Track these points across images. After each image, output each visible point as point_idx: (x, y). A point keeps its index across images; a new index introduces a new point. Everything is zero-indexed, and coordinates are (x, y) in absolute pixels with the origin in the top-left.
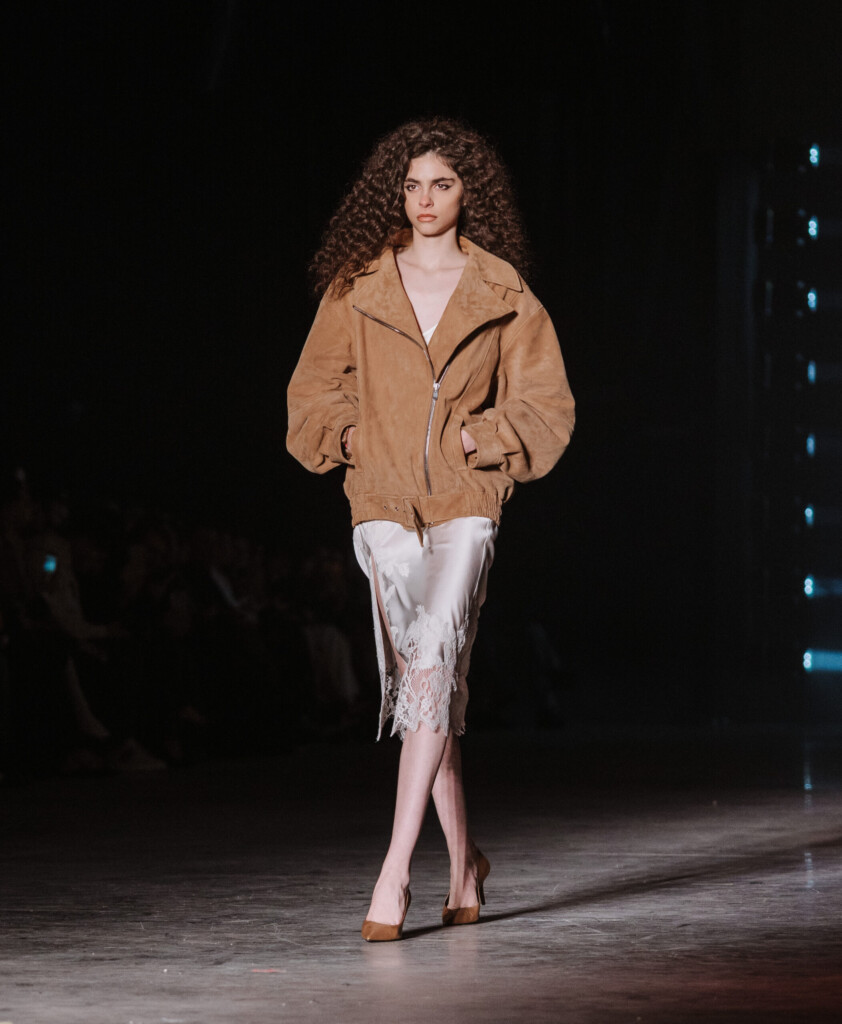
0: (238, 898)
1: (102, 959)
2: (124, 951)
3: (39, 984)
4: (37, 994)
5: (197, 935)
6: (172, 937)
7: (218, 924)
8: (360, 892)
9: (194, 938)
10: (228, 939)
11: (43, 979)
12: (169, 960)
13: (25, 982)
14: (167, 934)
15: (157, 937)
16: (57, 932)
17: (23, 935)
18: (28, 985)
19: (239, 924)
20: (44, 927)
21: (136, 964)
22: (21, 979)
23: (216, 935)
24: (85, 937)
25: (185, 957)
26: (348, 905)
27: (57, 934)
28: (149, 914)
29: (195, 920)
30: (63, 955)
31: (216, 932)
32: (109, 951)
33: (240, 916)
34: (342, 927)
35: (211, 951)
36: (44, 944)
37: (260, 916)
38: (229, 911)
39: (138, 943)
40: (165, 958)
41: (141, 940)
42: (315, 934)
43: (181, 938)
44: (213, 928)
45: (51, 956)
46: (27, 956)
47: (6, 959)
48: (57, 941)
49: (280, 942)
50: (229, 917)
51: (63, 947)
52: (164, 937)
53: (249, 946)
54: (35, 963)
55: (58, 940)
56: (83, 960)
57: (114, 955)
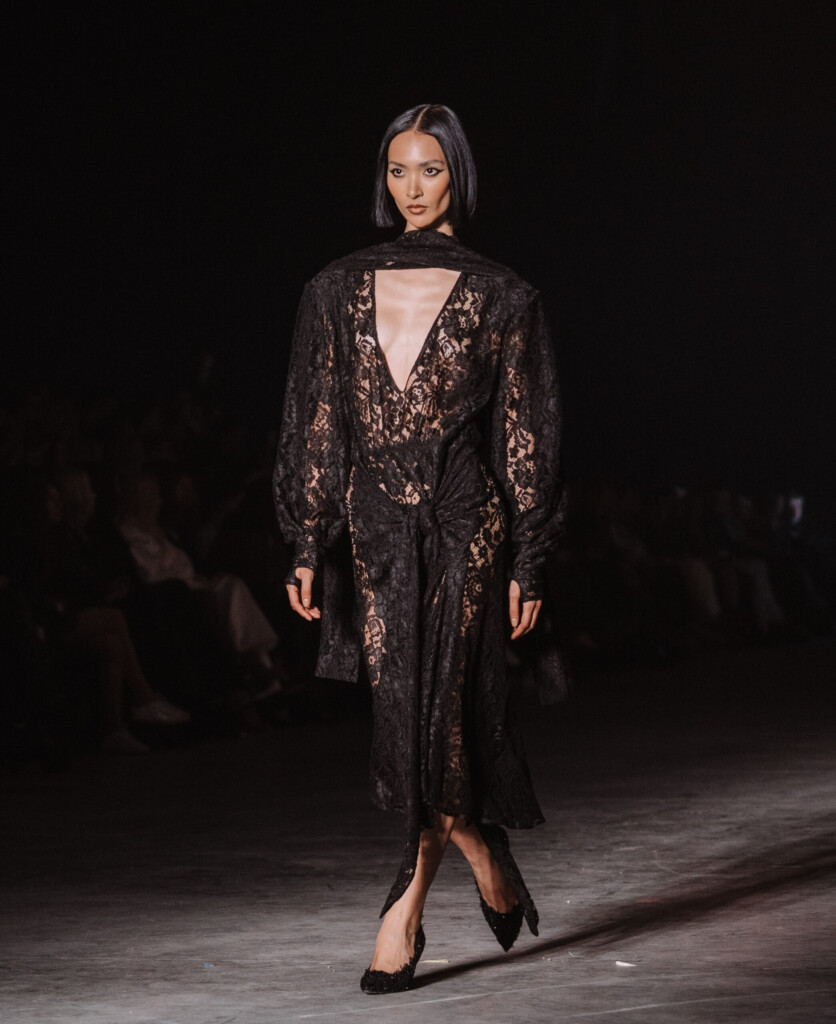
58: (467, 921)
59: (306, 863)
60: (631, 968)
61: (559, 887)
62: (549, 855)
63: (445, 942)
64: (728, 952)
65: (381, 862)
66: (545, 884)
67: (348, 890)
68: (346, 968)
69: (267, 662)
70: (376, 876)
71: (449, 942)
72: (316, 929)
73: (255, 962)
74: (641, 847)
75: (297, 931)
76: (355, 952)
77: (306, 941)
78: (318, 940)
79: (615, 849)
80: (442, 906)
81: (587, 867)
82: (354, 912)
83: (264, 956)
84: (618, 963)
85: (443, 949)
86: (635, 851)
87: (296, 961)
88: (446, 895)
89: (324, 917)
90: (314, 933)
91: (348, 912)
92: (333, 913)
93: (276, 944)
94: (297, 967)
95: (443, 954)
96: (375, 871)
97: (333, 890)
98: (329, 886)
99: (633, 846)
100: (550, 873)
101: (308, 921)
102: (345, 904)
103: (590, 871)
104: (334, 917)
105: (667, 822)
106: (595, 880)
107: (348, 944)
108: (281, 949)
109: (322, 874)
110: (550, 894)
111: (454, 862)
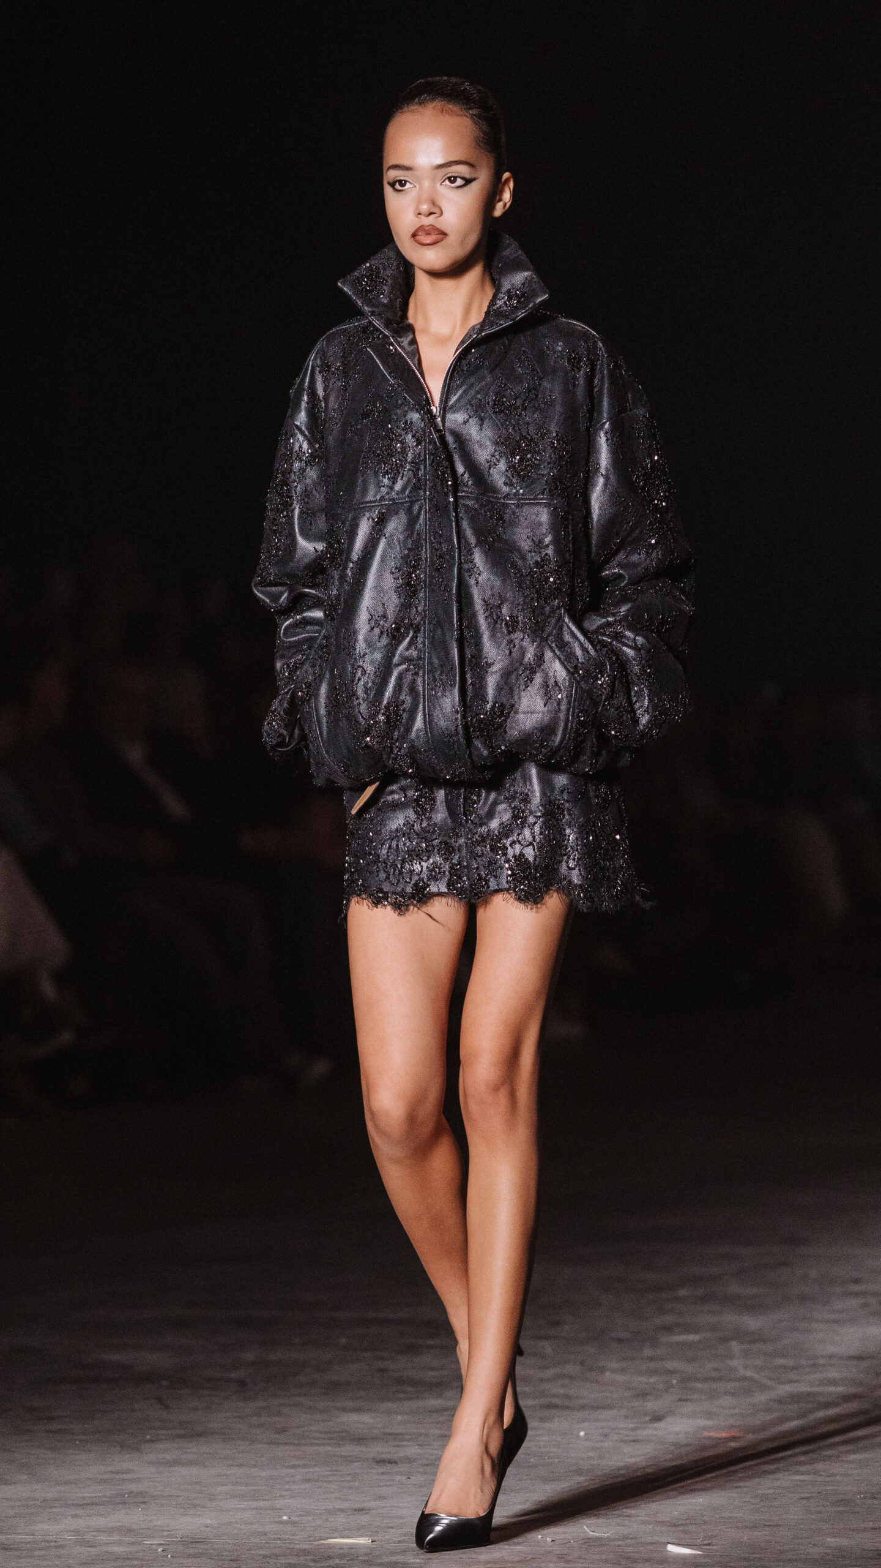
0: (682, 1292)
3: (410, 1460)
4: (404, 1478)
5: (624, 1364)
6: (591, 1369)
7: (654, 1343)
8: (856, 1281)
9: (623, 1371)
10: (672, 1372)
11: (412, 1450)
12: (586, 1414)
13: (385, 1456)
14: (582, 1363)
15: (570, 1369)
16: (426, 1359)
17: (381, 1365)
18: (390, 1462)
19: (682, 1344)
20: (412, 1350)
21: (542, 1419)
22: (378, 1449)
23: (652, 1365)
25: (610, 1407)
26: (838, 1305)
28: (557, 1323)
29: (624, 1335)
31: (652, 1359)
34: (832, 1349)
35: (643, 1395)
36: (412, 1382)
37: (713, 1328)
39: (542, 1380)
40: (583, 1408)
41: (550, 1373)
42: (790, 1363)
43: (602, 1370)
44: (648, 1352)
48: (430, 1375)
49: (744, 1379)
50: (668, 1329)
52: (578, 1368)
53: (699, 1385)
54: (399, 1418)
55: (431, 1373)
58: (404, 1467)
59: (115, 1357)
60: (695, 1556)
61: (565, 1407)
62: (548, 1348)
63: (367, 1505)
64: (865, 1530)
65: (250, 1356)
66: (542, 1401)
67: (195, 1409)
68: (191, 1551)
69: (48, 989)
70: (242, 1383)
71: (373, 1504)
72: (139, 1480)
73: (29, 1538)
74: (708, 1335)
75: (104, 1481)
76: (209, 1522)
77: (122, 1500)
78: (140, 1499)
79: (665, 1339)
80: (360, 1440)
81: (614, 1371)
82: (204, 1449)
83: (46, 1528)
84: (671, 1548)
85: (364, 1519)
86: (700, 1342)
87: (103, 1538)
88: (367, 1418)
89: (152, 1457)
90: (134, 1487)
91: (193, 1449)
92: (167, 1450)
93: (67, 1506)
94: (104, 1548)
95: (363, 1527)
96: (241, 1373)
97: (167, 1407)
98: (160, 1400)
99: (696, 1332)
100: (549, 1380)
101: (125, 1466)
102: (191, 1433)
103: (620, 1378)
104: (168, 1456)
105: (755, 1290)
106: (627, 1394)
107: (195, 1506)
108: (75, 1516)
109: (149, 1378)
110: (550, 1419)
111: (382, 1358)
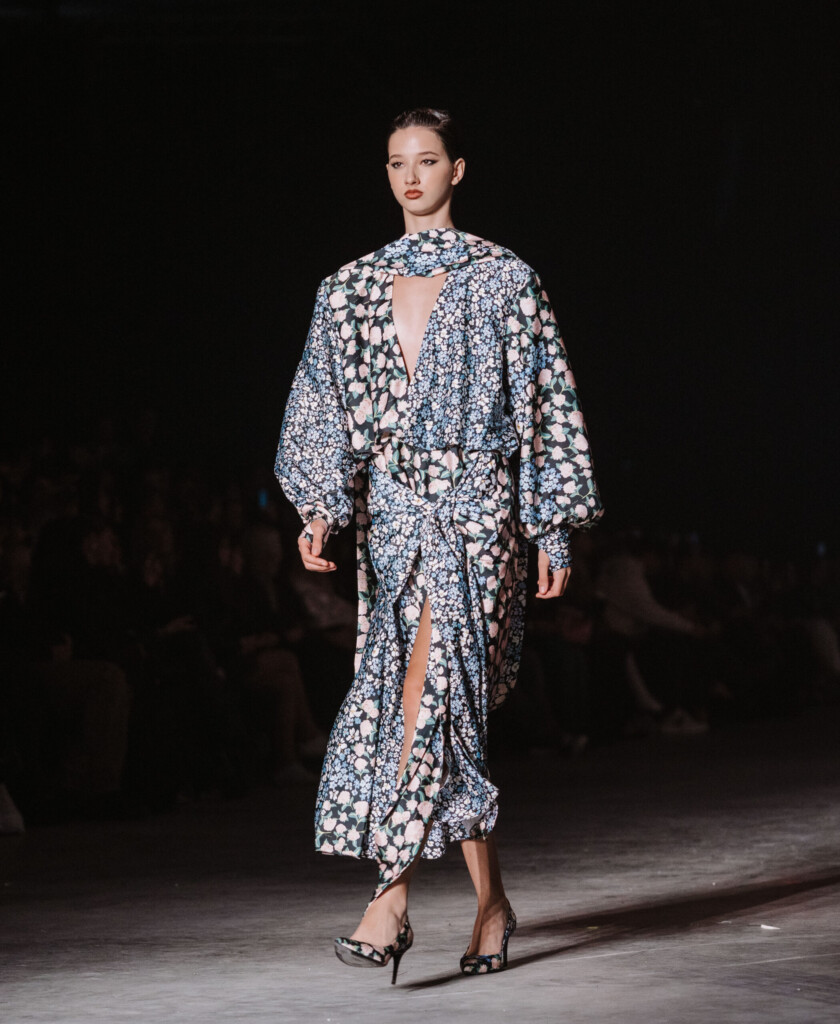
1: (666, 876)
2: (680, 870)
24: (652, 859)
27: (631, 858)
30: (636, 873)
32: (672, 870)
33: (767, 841)
38: (758, 838)
45: (628, 874)
46: (611, 875)
47: (595, 877)
51: (636, 867)
56: (653, 877)
57: (675, 873)
